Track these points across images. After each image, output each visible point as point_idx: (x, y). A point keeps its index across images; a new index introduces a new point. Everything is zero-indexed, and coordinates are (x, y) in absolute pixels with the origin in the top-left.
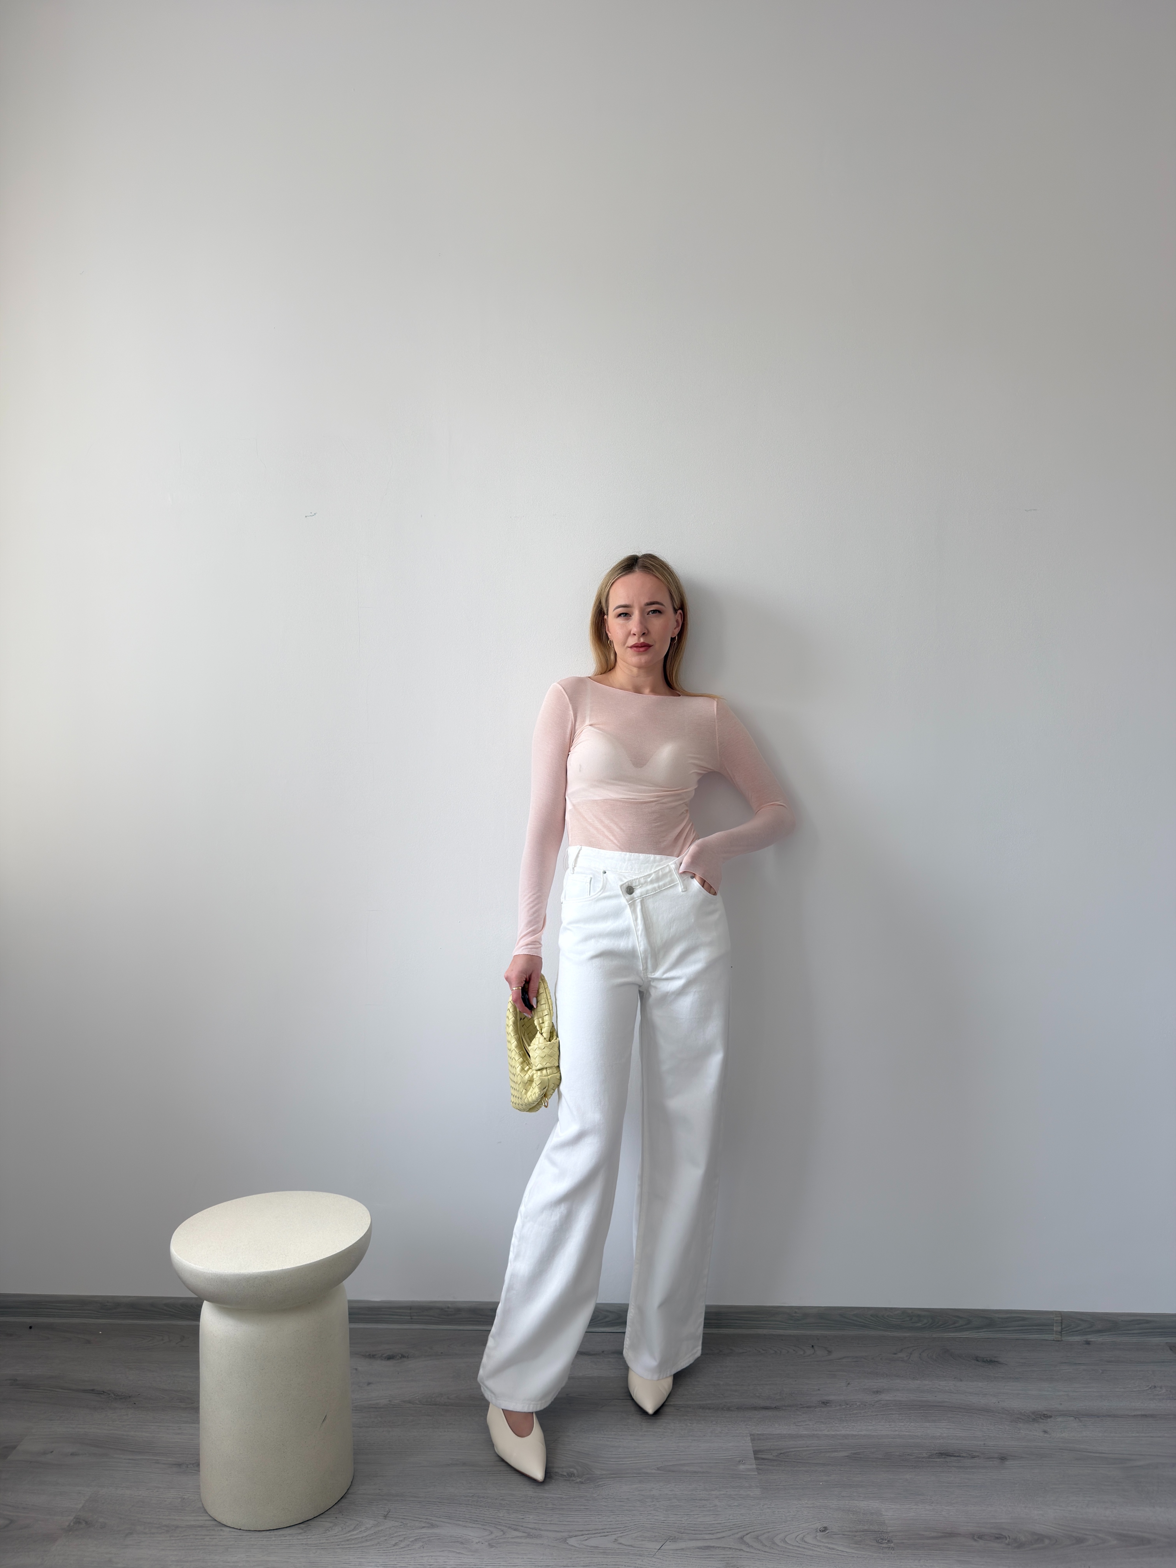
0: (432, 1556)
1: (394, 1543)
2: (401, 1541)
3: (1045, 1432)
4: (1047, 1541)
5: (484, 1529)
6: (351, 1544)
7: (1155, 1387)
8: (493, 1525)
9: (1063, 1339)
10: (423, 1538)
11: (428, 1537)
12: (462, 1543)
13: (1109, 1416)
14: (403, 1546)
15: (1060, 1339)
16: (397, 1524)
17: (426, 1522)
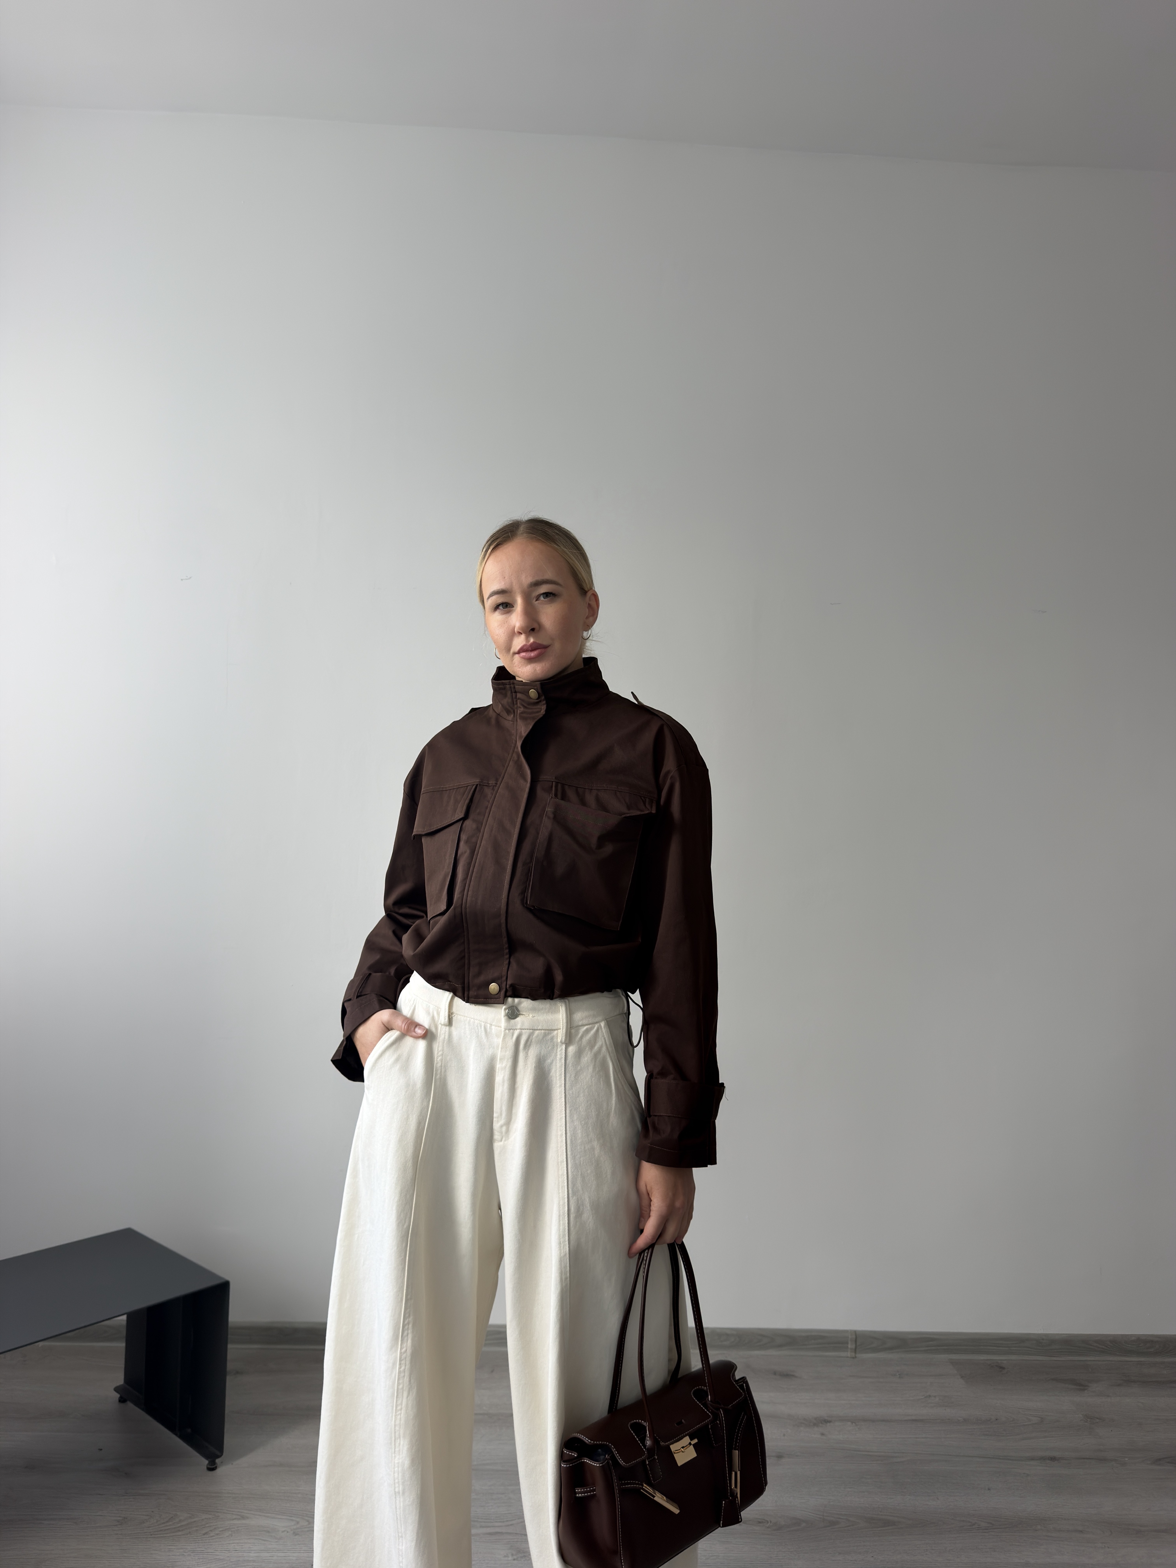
0: (238, 1543)
1: (204, 1532)
2: (211, 1531)
3: (822, 1434)
4: (804, 1525)
5: (292, 1520)
6: (163, 1534)
7: (930, 1396)
8: (300, 1517)
9: (858, 1355)
10: (234, 1528)
11: (238, 1527)
12: (268, 1532)
13: (883, 1421)
14: (212, 1535)
15: (854, 1356)
16: (210, 1516)
17: (237, 1515)
